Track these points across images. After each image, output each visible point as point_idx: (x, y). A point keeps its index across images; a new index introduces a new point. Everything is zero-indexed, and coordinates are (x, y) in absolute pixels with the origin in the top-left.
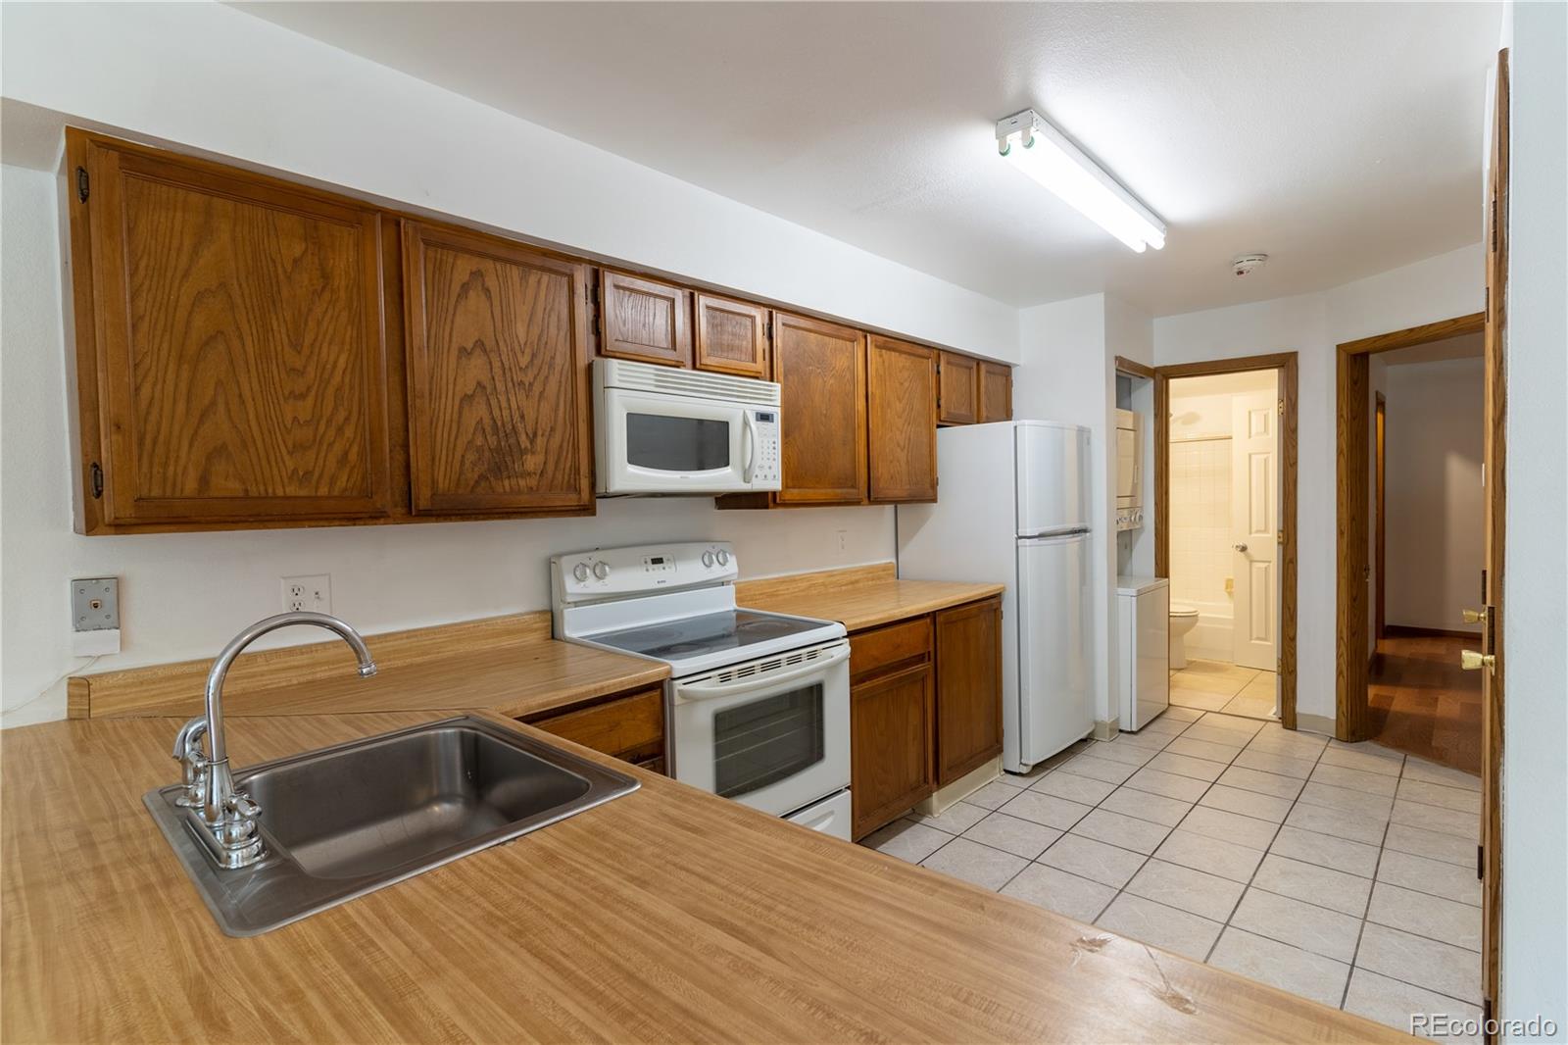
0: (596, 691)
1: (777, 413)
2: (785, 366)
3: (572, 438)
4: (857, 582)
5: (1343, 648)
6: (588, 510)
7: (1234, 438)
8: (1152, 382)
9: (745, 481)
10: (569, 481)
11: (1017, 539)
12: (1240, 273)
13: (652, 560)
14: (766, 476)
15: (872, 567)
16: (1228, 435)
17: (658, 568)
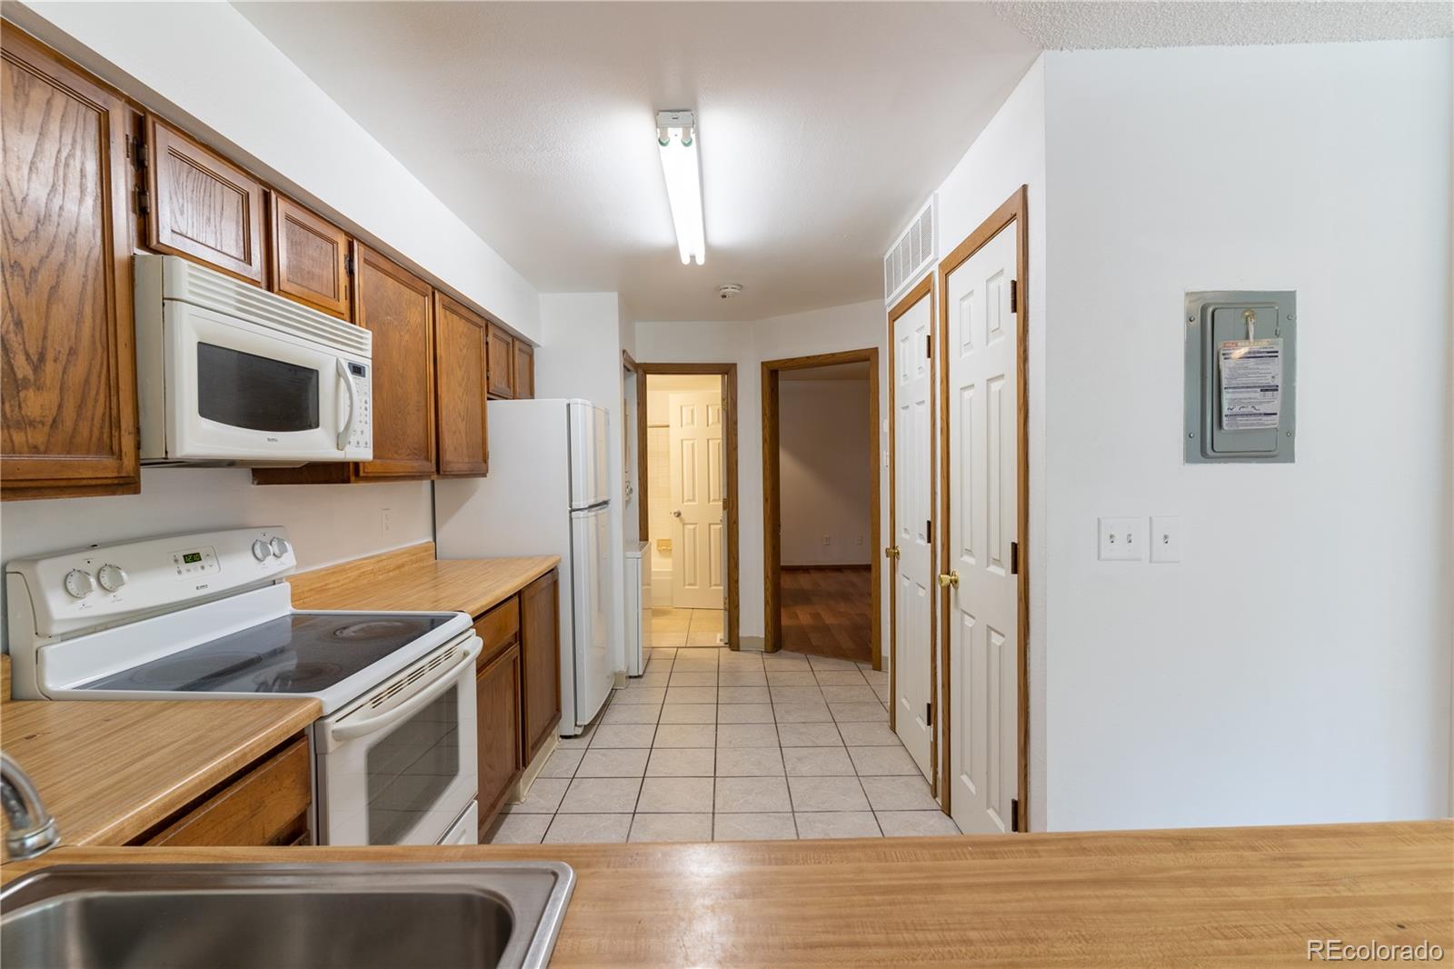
0: (236, 761)
1: (367, 363)
2: (367, 310)
3: (104, 371)
4: (403, 565)
5: (769, 585)
6: (128, 484)
7: (671, 426)
8: (635, 376)
9: (338, 449)
10: (100, 439)
11: (571, 512)
12: (724, 296)
13: (184, 556)
14: (358, 443)
15: (415, 548)
16: (666, 424)
17: (195, 569)
